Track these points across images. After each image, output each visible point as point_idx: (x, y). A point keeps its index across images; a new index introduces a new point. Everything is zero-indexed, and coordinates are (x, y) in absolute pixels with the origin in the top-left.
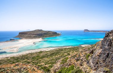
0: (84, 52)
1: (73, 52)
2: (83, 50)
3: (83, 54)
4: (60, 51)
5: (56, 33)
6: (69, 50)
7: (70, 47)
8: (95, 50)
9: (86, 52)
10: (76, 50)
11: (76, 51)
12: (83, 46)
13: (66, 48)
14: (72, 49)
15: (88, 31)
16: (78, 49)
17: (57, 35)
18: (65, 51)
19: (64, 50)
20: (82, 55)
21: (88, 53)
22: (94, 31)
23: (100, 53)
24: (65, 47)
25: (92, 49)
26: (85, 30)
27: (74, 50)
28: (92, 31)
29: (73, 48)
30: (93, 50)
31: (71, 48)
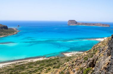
0: (76, 66)
1: (49, 69)
2: (75, 63)
3: (75, 69)
4: (18, 71)
5: (6, 28)
6: (38, 66)
7: (41, 59)
8: (97, 59)
9: (81, 66)
10: (55, 64)
11: (54, 68)
12: (68, 55)
13: (32, 63)
14: (47, 64)
15: (76, 23)
16: (58, 62)
17: (7, 32)
18: (30, 69)
19: (27, 67)
20: (74, 71)
21: (86, 68)
22: (86, 24)
23: (109, 63)
24: (29, 61)
25: (91, 59)
26: (69, 21)
27: (51, 65)
28: (83, 24)
29: (47, 61)
30: (93, 60)
31: (43, 61)
